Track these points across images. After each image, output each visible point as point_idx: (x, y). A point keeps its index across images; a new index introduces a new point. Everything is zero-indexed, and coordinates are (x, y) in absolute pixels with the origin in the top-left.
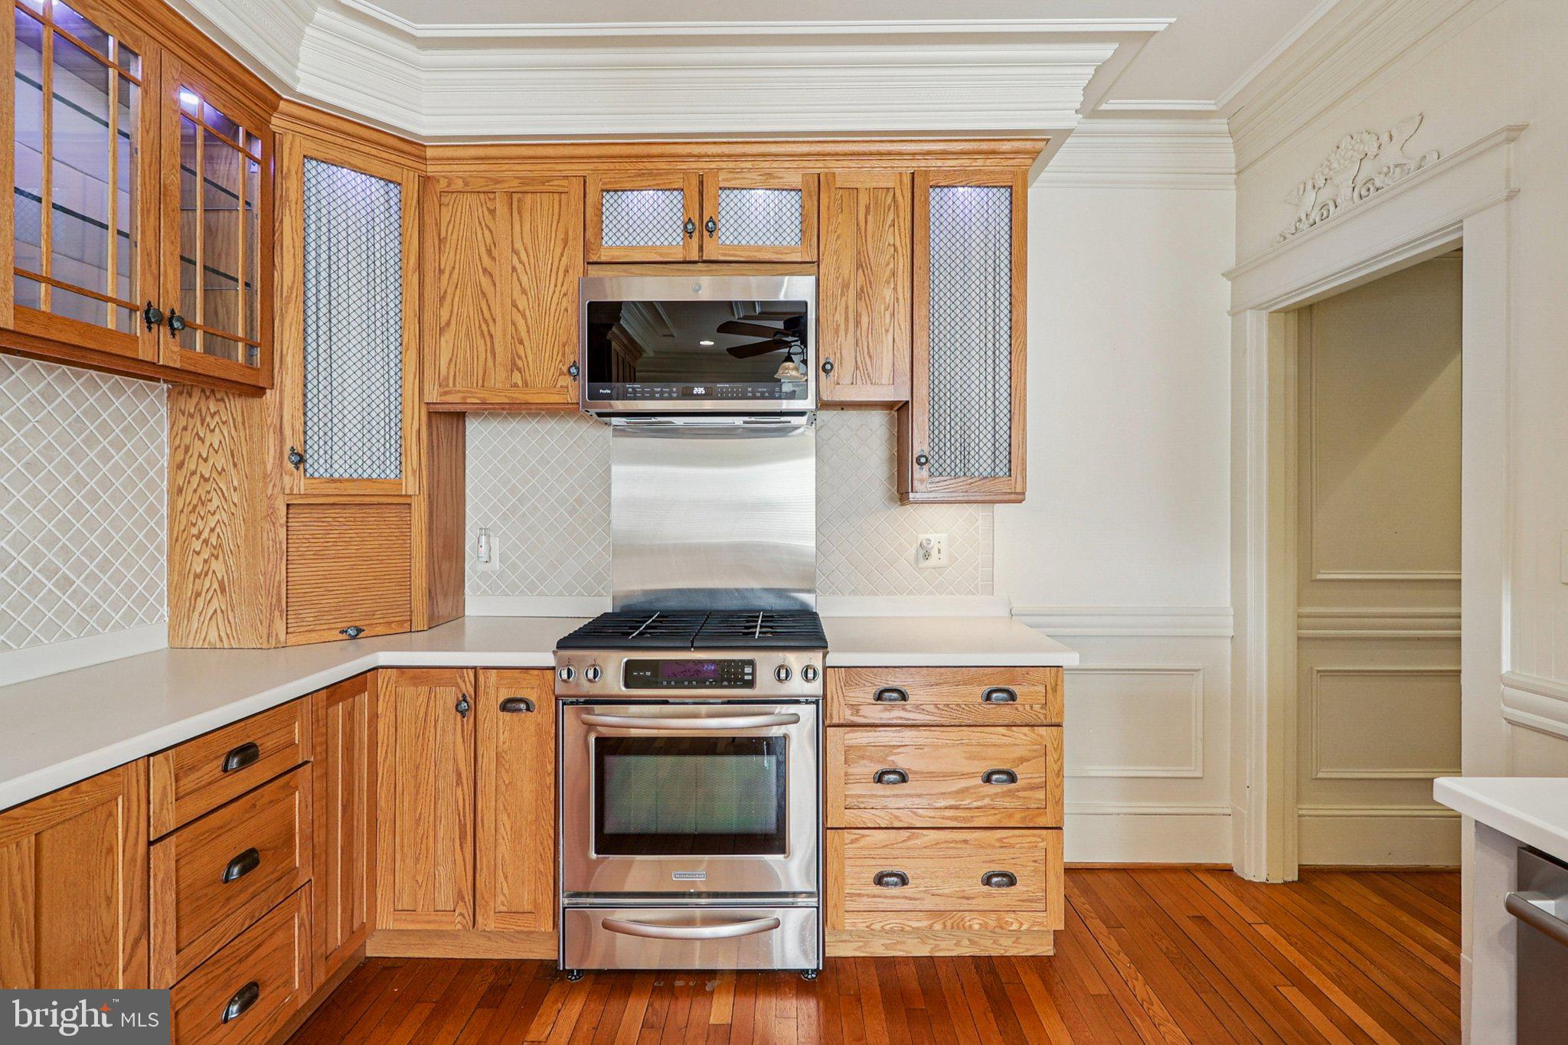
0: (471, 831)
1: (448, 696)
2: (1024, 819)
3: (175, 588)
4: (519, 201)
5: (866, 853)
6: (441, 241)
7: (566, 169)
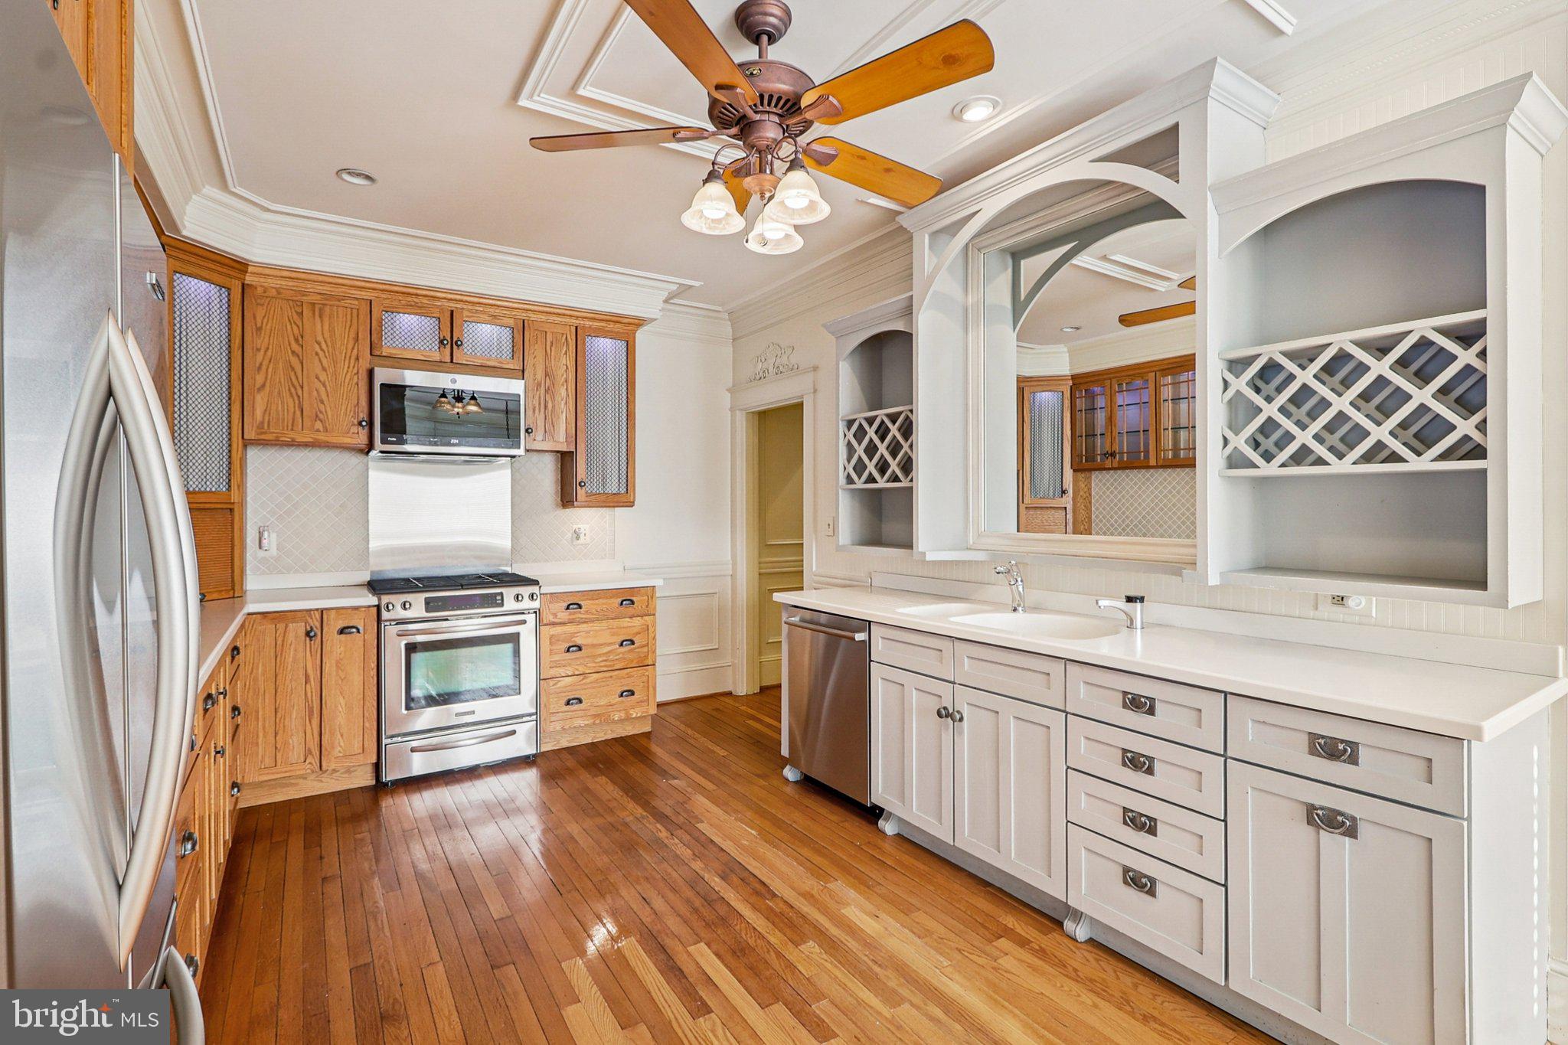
1: (298, 629)
2: (638, 662)
4: (320, 309)
5: (561, 690)
7: (357, 293)
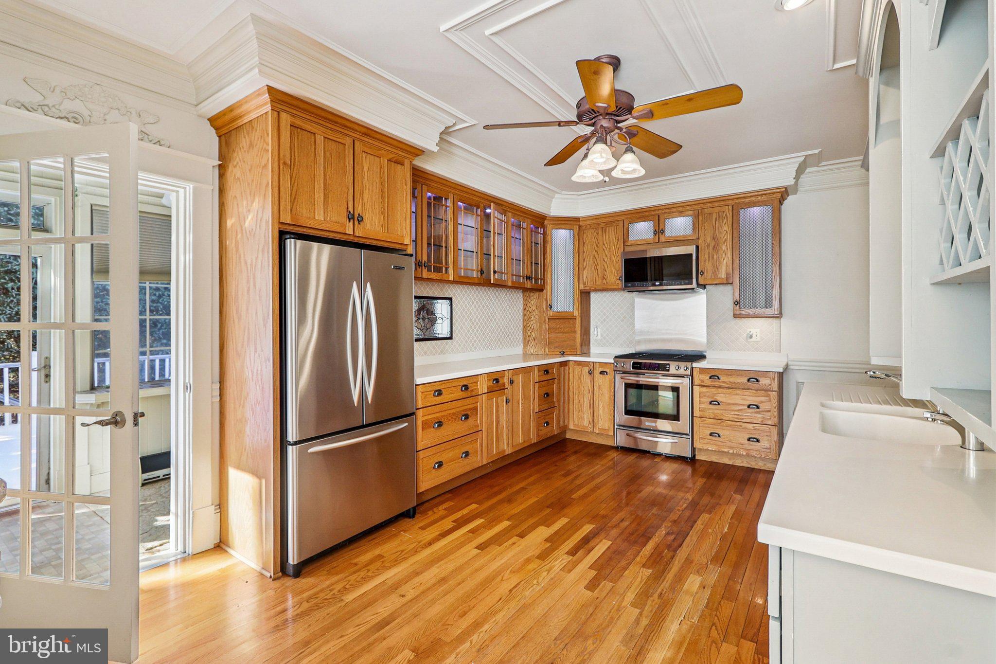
0: (592, 406)
1: (586, 369)
2: (762, 421)
3: (524, 339)
4: (605, 229)
5: (707, 425)
6: (584, 243)
7: (618, 218)
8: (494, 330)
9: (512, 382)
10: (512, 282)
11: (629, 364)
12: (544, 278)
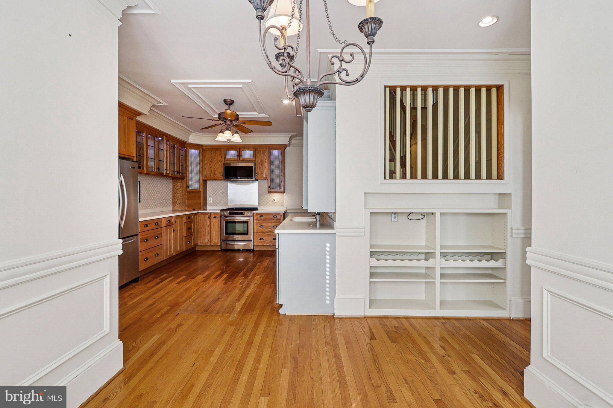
1: (207, 216)
3: (173, 203)
4: (215, 152)
5: (258, 236)
6: (205, 157)
7: (221, 148)
8: (159, 198)
9: (175, 222)
10: (171, 174)
11: (227, 213)
12: (185, 173)
